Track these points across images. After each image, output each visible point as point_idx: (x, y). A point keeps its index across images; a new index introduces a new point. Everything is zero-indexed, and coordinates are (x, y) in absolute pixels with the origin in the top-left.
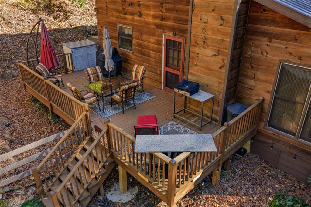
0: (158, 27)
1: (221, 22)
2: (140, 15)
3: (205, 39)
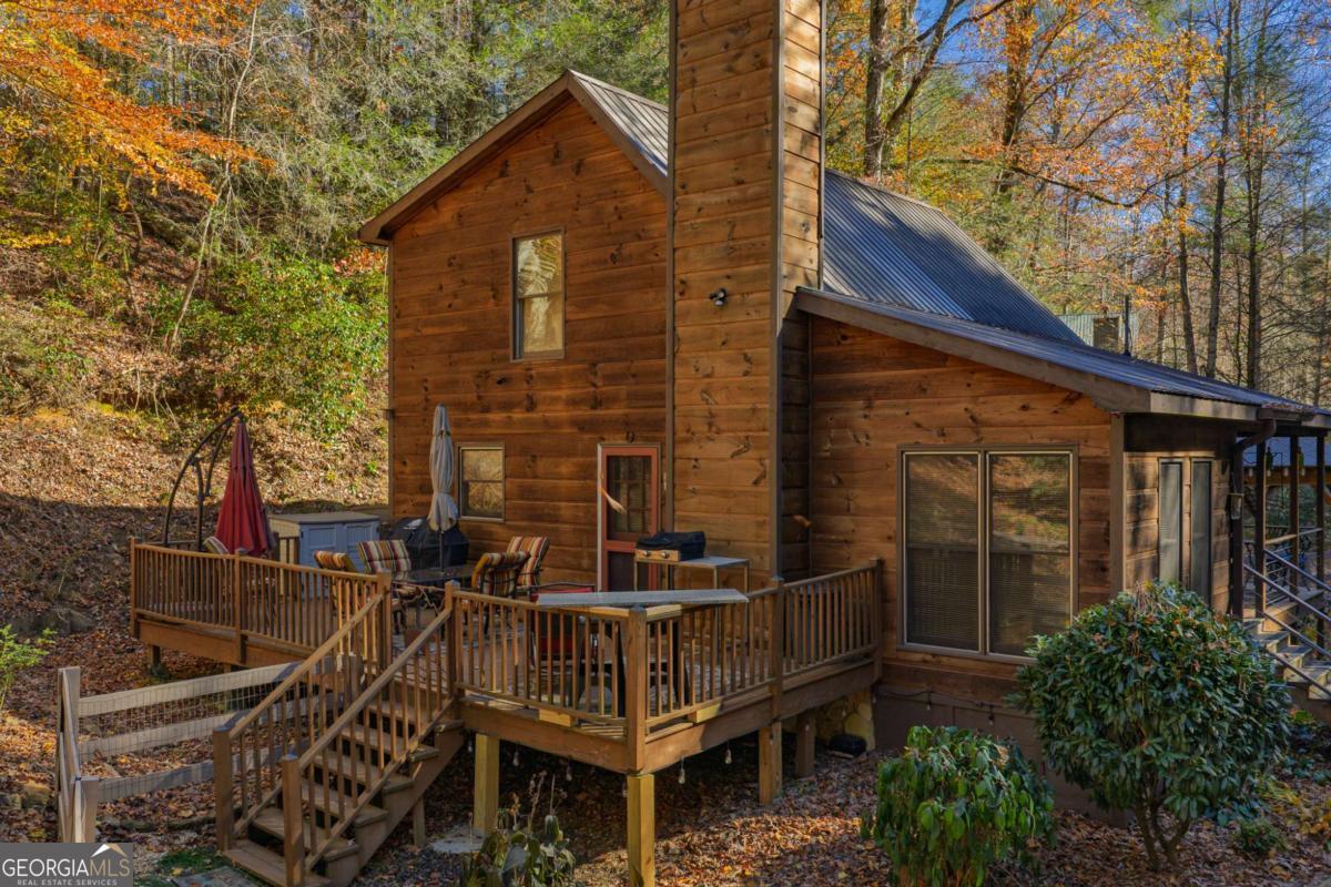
0: (582, 429)
1: (745, 366)
2: (531, 407)
3: (712, 415)
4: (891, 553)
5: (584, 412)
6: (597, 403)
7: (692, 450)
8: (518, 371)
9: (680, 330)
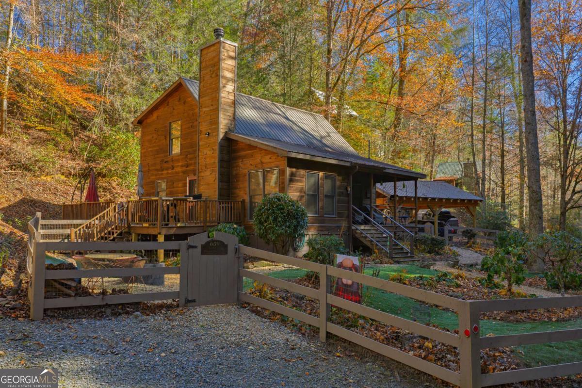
0: (184, 173)
1: (213, 151)
2: (173, 168)
3: (206, 164)
4: (246, 198)
5: (184, 169)
6: (187, 166)
7: (202, 174)
8: (170, 159)
9: (200, 143)
